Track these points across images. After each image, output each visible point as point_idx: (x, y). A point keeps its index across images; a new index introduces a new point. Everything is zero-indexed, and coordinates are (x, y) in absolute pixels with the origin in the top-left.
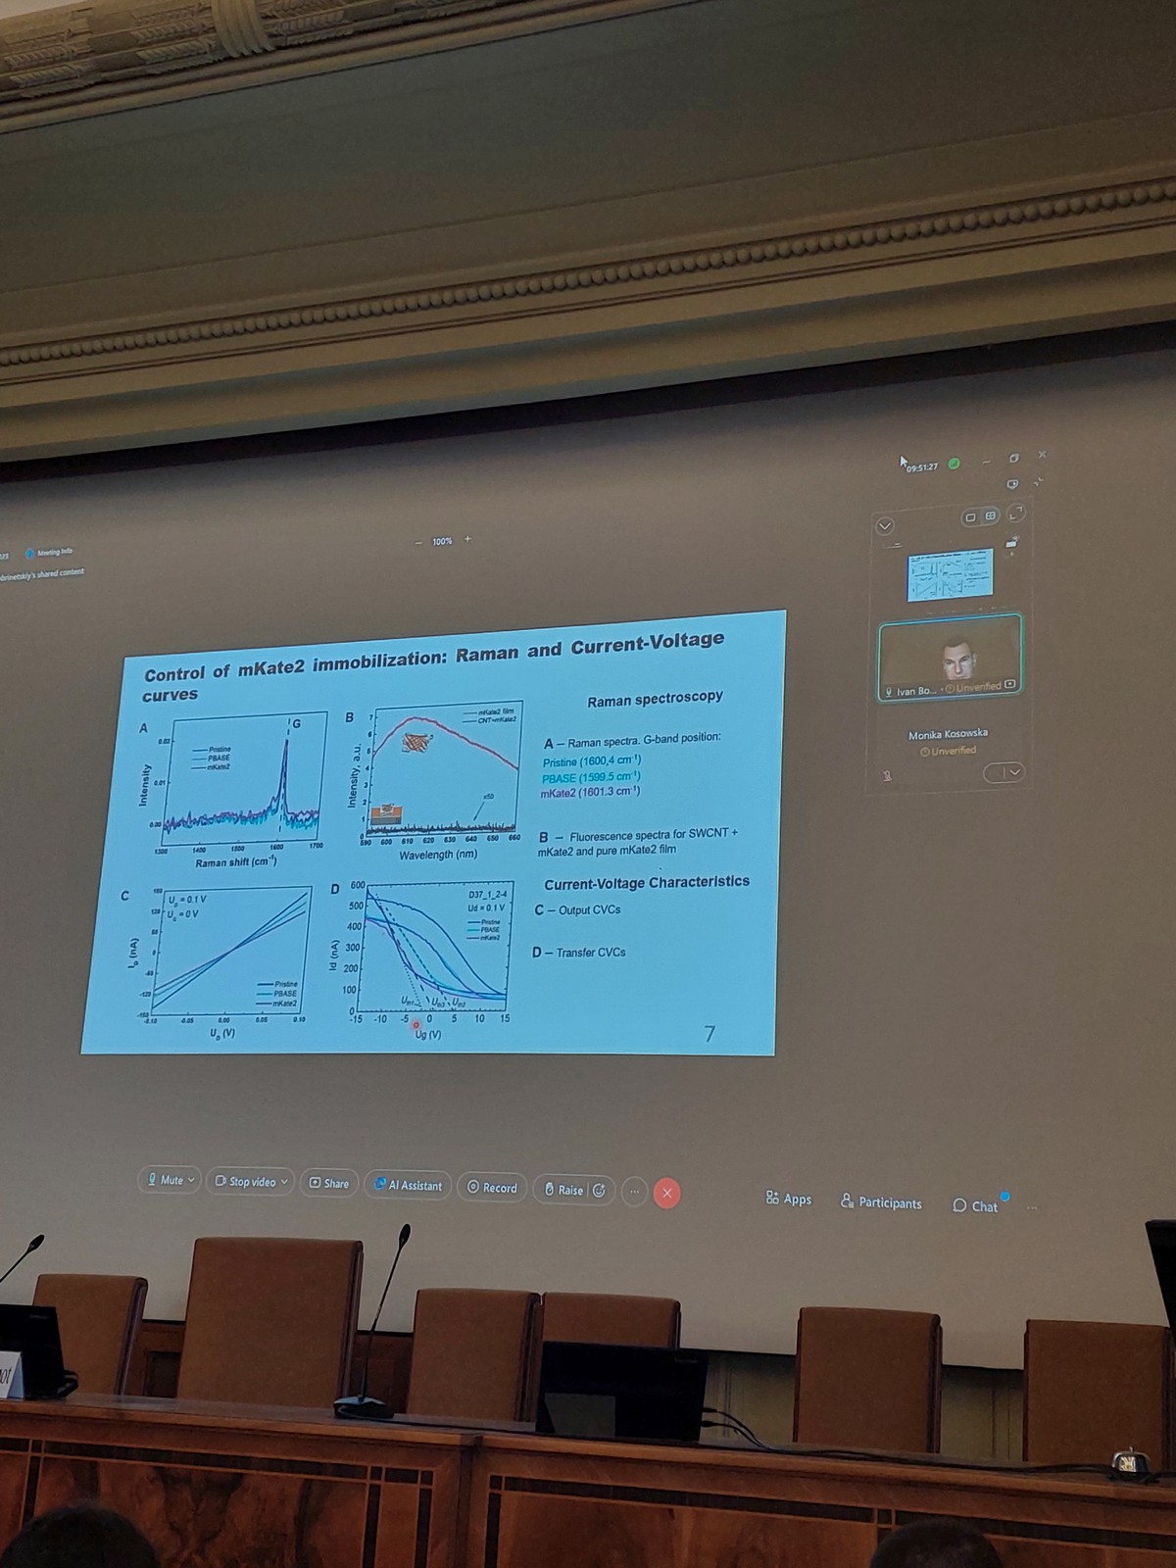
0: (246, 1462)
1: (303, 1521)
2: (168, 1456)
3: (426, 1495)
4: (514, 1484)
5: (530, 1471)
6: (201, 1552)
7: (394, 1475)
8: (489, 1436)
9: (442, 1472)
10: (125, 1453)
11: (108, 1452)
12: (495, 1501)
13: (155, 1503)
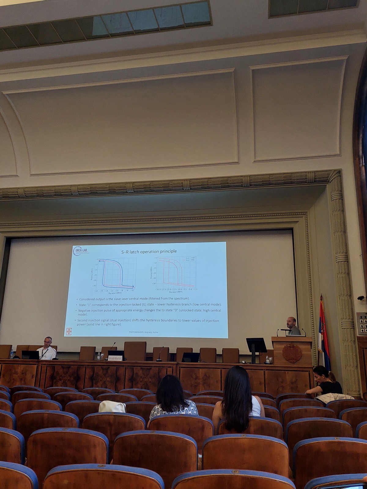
0: (152, 367)
1: (158, 373)
2: (142, 366)
3: (173, 369)
4: (182, 367)
5: (184, 366)
6: (147, 376)
7: (169, 367)
8: (179, 363)
9: (174, 366)
10: (137, 366)
11: (135, 366)
12: (180, 369)
13: (141, 372)
